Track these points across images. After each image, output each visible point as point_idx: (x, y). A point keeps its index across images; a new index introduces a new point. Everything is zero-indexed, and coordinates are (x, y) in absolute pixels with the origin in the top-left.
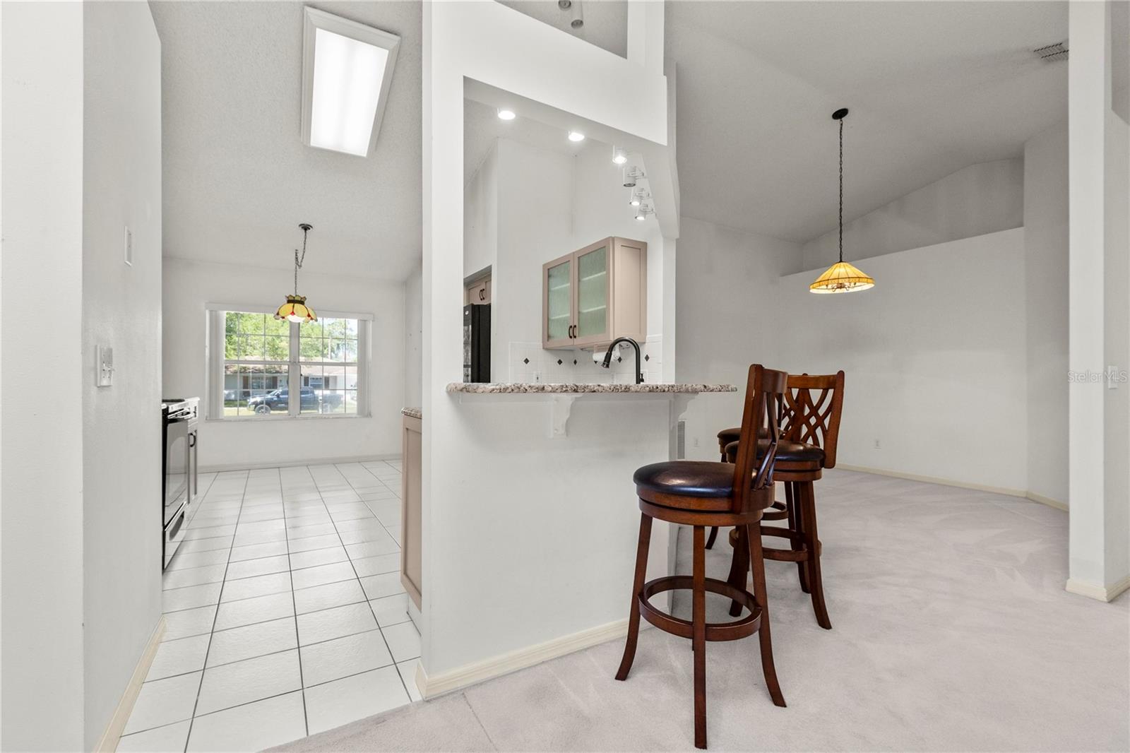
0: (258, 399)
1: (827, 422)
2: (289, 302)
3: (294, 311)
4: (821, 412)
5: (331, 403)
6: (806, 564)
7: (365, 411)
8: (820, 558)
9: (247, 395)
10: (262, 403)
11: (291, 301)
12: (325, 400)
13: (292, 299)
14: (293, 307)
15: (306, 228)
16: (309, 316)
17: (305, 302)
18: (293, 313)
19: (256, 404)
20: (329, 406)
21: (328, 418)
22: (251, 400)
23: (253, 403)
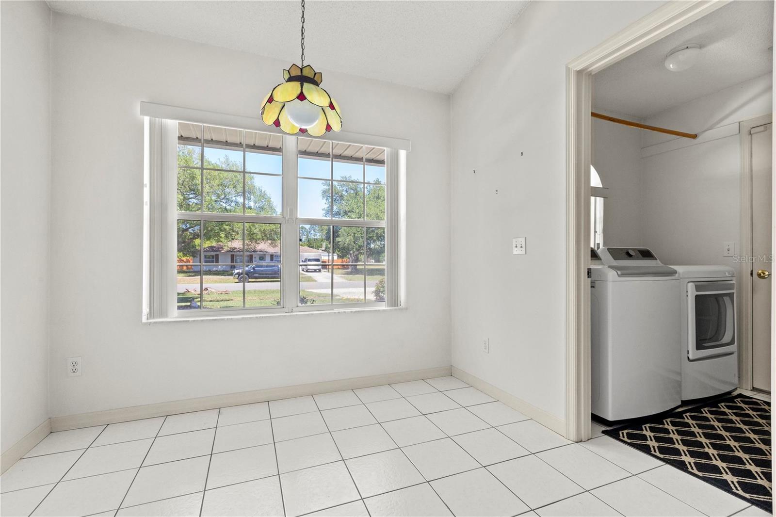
0: (241, 271)
3: (305, 93)
9: (233, 267)
10: (243, 273)
14: (302, 86)
19: (239, 274)
22: (236, 271)
23: (237, 274)
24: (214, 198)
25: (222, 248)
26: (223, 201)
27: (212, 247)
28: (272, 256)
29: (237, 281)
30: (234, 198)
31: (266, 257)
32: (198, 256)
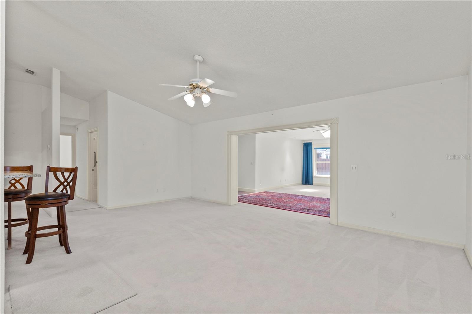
1: (71, 184)
4: (69, 181)
6: (62, 235)
8: (68, 231)
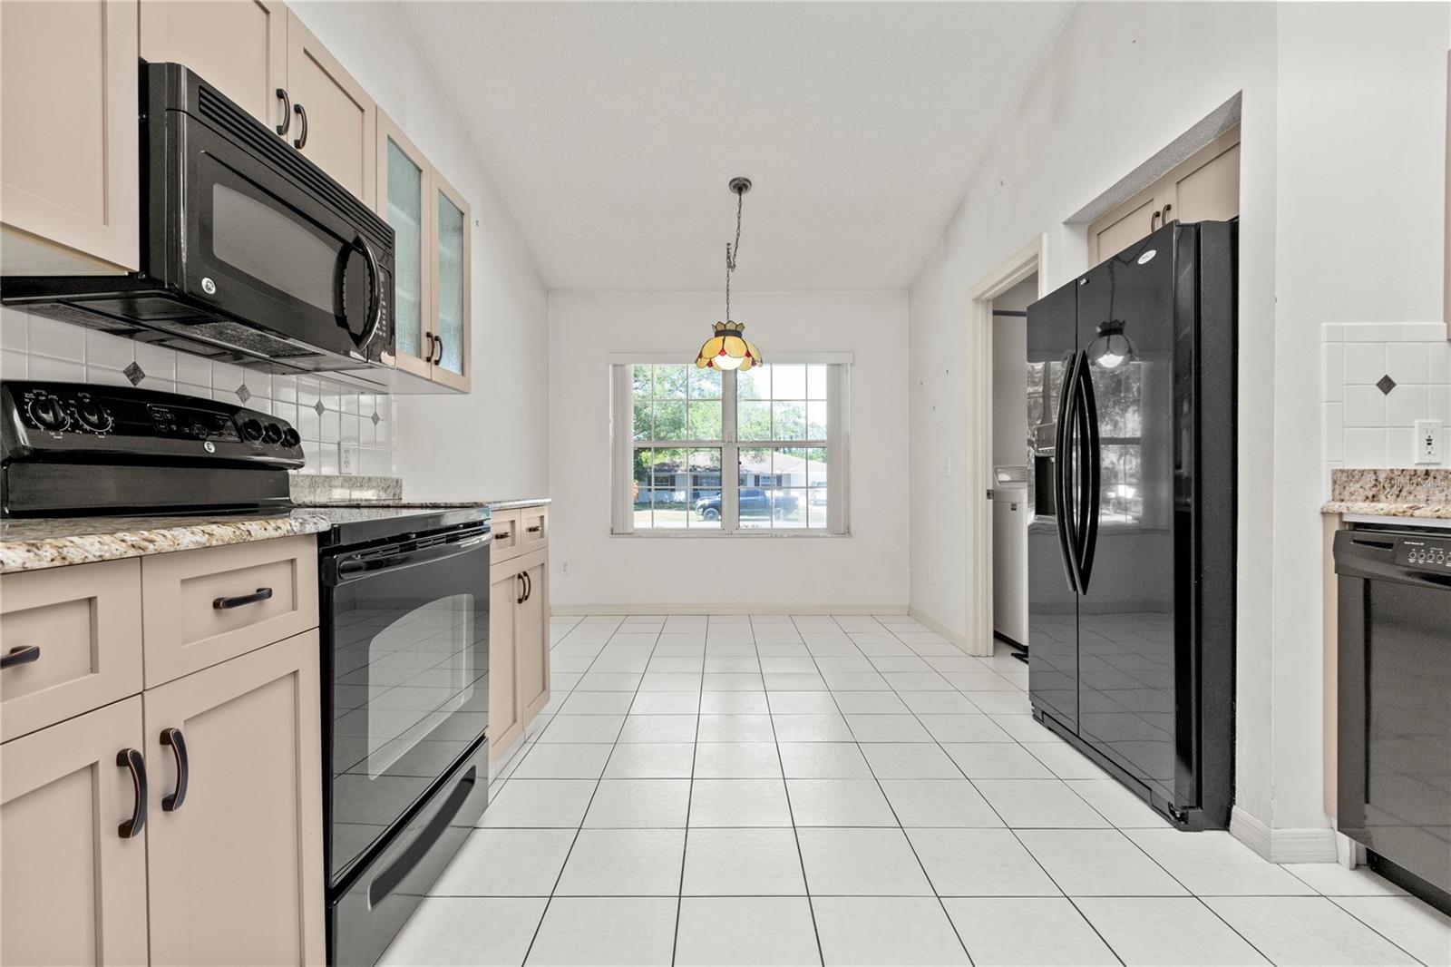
0: (707, 502)
2: (718, 334)
3: (725, 348)
5: (785, 509)
7: (840, 526)
9: (696, 495)
10: (710, 506)
11: (722, 332)
12: (779, 503)
13: (722, 328)
14: (724, 340)
15: (740, 186)
16: (748, 355)
17: (743, 333)
18: (723, 352)
19: (704, 508)
20: (782, 511)
21: (782, 536)
22: (700, 503)
23: (702, 506)
24: (667, 386)
25: (677, 466)
26: (681, 389)
27: (664, 464)
28: (757, 478)
29: (702, 518)
30: (697, 383)
31: (748, 479)
32: (646, 479)
